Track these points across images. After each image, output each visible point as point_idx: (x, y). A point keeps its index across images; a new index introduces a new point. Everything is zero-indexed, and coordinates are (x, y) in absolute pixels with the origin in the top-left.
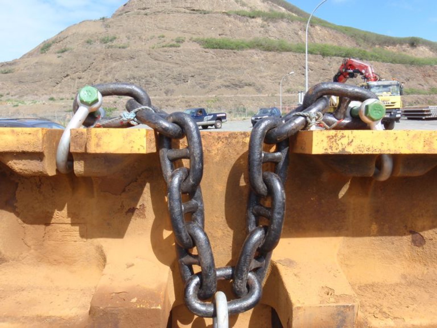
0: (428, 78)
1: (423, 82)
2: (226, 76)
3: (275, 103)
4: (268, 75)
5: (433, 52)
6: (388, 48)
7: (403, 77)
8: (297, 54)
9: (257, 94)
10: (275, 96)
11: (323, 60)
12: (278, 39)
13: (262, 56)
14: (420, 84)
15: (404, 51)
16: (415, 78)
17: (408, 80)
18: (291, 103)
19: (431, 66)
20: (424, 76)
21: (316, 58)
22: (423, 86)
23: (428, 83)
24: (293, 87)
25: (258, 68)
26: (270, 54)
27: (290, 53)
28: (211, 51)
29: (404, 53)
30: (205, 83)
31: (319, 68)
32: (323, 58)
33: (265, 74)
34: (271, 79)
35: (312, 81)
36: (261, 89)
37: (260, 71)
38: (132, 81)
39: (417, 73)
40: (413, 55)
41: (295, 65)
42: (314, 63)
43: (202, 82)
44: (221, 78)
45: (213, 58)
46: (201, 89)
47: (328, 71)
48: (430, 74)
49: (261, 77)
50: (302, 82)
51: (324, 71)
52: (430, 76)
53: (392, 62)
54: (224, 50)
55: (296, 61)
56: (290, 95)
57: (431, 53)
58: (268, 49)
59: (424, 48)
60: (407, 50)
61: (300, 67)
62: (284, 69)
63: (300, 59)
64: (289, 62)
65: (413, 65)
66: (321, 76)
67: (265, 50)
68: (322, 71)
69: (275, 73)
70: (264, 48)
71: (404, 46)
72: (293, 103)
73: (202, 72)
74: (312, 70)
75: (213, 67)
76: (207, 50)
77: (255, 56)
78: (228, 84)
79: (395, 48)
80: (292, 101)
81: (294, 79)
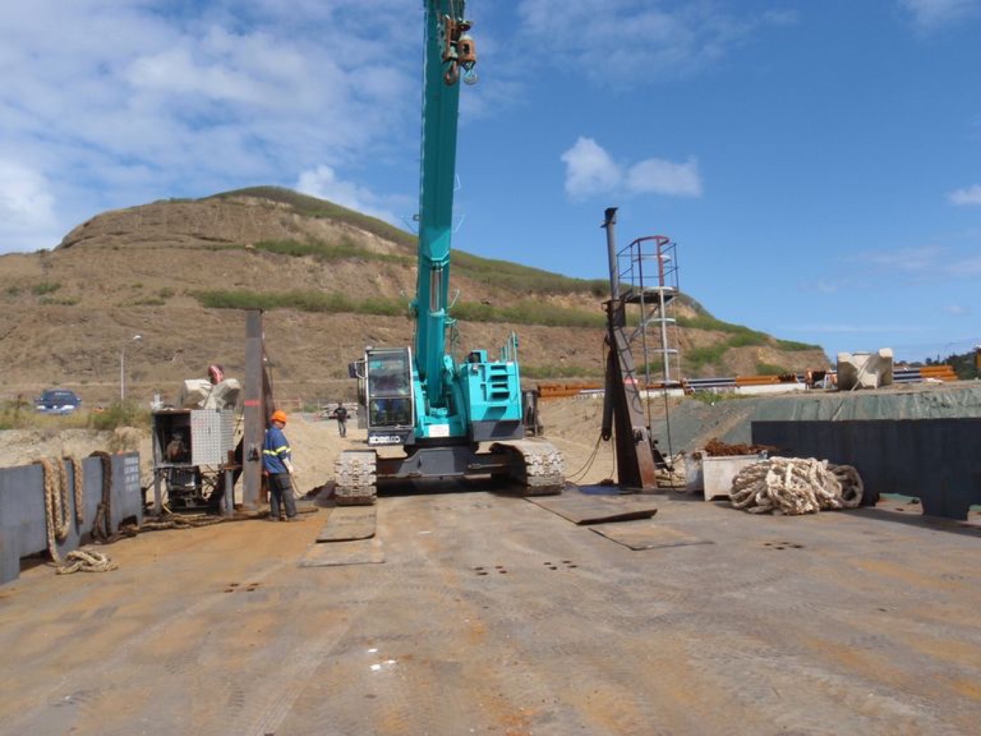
1: (600, 356)
2: (235, 350)
3: (304, 393)
4: (306, 350)
6: (553, 299)
7: (563, 348)
8: (362, 317)
9: (281, 380)
10: (307, 383)
11: (408, 324)
12: (336, 291)
13: (301, 320)
14: (595, 360)
15: (583, 303)
16: (588, 349)
17: (575, 352)
21: (395, 322)
22: (600, 362)
25: (290, 339)
26: (314, 316)
27: (351, 315)
28: (215, 311)
29: (582, 308)
30: (199, 362)
31: (397, 338)
32: (409, 321)
33: (302, 348)
34: (309, 357)
36: (289, 372)
37: (295, 344)
38: (80, 357)
39: (594, 340)
41: (355, 334)
42: (391, 330)
43: (195, 360)
44: (225, 354)
45: (217, 323)
46: (191, 371)
49: (294, 353)
54: (238, 310)
55: (358, 327)
56: (337, 381)
58: (313, 308)
60: (587, 301)
61: (363, 336)
62: (335, 340)
63: (366, 324)
64: (345, 328)
65: (587, 329)
67: (306, 310)
69: (318, 345)
70: (306, 306)
71: (583, 296)
73: (195, 344)
74: (385, 341)
75: (216, 338)
76: (208, 310)
77: (288, 320)
78: (236, 363)
79: (566, 298)
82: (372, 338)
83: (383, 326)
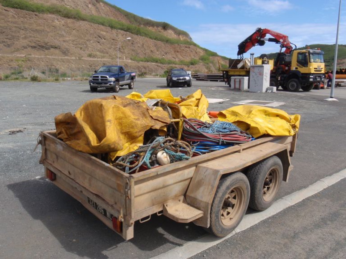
0: (177, 53)
1: (175, 56)
2: (31, 37)
3: (83, 65)
4: (70, 40)
5: (176, 35)
6: (149, 28)
7: (163, 51)
8: (92, 24)
9: (64, 57)
10: (82, 60)
11: (111, 31)
12: (73, 8)
13: (63, 22)
14: (173, 57)
15: (160, 32)
16: (170, 52)
17: (167, 53)
18: (96, 66)
19: (178, 45)
20: (175, 52)
21: (106, 29)
22: (175, 59)
23: (178, 57)
24: (92, 52)
25: (60, 32)
26: (69, 21)
27: (86, 22)
28: (12, 10)
29: (160, 33)
30: (9, 42)
31: (110, 38)
32: (112, 30)
33: (67, 39)
34: (73, 44)
35: (107, 49)
36: (67, 53)
37: (62, 36)
39: (171, 49)
40: (165, 35)
41: (91, 34)
42: (106, 33)
43: (5, 40)
44: (25, 38)
45: (14, 17)
46: (5, 48)
47: (116, 42)
48: (178, 50)
49: (64, 41)
50: (99, 49)
51: (114, 41)
52: (178, 52)
53: (155, 39)
54: (24, 11)
55: (92, 30)
56: (92, 59)
57: (175, 36)
58: (67, 16)
59: (171, 31)
60: (162, 31)
61: (95, 35)
62: (82, 36)
63: (95, 29)
64: (86, 30)
65: (168, 43)
66: (112, 45)
67: (65, 17)
68: (113, 41)
69: (76, 38)
70: (63, 14)
71: (159, 28)
72: (97, 67)
73: (4, 30)
74: (105, 39)
75: (16, 27)
76: (6, 8)
77: (56, 21)
78: (33, 44)
79: (154, 29)
80: (97, 65)
81: (92, 45)
82: (100, 37)
83: (103, 31)
